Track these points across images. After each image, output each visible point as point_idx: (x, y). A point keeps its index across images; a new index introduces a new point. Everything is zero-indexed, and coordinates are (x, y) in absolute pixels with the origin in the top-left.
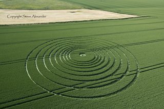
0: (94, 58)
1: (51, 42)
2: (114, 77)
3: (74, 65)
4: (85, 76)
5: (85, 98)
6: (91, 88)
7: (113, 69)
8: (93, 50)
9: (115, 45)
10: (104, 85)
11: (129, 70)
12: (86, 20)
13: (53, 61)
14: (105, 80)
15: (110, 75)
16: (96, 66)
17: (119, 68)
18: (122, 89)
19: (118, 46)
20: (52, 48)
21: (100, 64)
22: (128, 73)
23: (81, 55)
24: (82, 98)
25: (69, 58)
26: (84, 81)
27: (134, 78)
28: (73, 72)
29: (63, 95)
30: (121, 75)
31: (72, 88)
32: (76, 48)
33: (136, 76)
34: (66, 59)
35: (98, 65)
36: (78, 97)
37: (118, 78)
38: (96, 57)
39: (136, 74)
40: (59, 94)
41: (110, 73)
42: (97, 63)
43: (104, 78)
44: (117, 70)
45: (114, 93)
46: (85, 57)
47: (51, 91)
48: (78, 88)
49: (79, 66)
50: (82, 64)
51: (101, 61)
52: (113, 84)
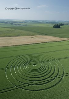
0: (41, 67)
1: (19, 58)
2: (50, 79)
3: (29, 72)
4: (35, 78)
5: (34, 90)
6: (37, 85)
7: (50, 74)
8: (40, 62)
9: (53, 59)
10: (44, 84)
11: (59, 74)
13: (19, 69)
14: (45, 80)
15: (48, 78)
16: (41, 72)
17: (53, 73)
18: (53, 86)
19: (55, 60)
20: (19, 61)
22: (58, 76)
23: (34, 65)
24: (32, 90)
25: (27, 67)
26: (34, 81)
27: (61, 80)
28: (29, 76)
29: (23, 89)
30: (54, 78)
31: (28, 85)
32: (31, 61)
33: (62, 79)
34: (26, 68)
35: (42, 72)
36: (30, 90)
37: (52, 80)
38: (42, 66)
39: (62, 77)
40: (21, 88)
42: (42, 70)
44: (52, 75)
45: (49, 88)
46: (36, 67)
47: (17, 86)
49: (32, 72)
50: (34, 71)
51: (44, 69)
52: (49, 83)
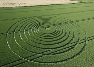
0: (56, 31)
1: (25, 20)
2: (70, 45)
3: (42, 37)
4: (50, 44)
5: (51, 63)
6: (55, 54)
7: (70, 39)
8: (54, 25)
9: (69, 21)
10: (64, 52)
11: (80, 39)
12: (48, 4)
13: (27, 34)
14: (64, 47)
15: (68, 43)
16: (57, 37)
17: (73, 38)
18: (77, 54)
19: (71, 22)
20: (26, 24)
21: (60, 35)
22: (80, 41)
23: (46, 29)
24: (49, 63)
25: (38, 31)
26: (50, 49)
27: (85, 46)
28: (41, 42)
29: (34, 61)
30: (75, 43)
31: (41, 55)
32: (42, 24)
33: (85, 44)
34: (36, 32)
35: (58, 36)
36: (46, 63)
37: (74, 46)
38: (57, 30)
39: (85, 42)
40: (31, 60)
41: (68, 42)
42: (57, 34)
43: (63, 46)
44: (72, 39)
45: (72, 58)
46: (49, 30)
47: (25, 58)
48: (46, 54)
49: (45, 37)
50: (48, 35)
51: (61, 33)
52: (70, 51)
